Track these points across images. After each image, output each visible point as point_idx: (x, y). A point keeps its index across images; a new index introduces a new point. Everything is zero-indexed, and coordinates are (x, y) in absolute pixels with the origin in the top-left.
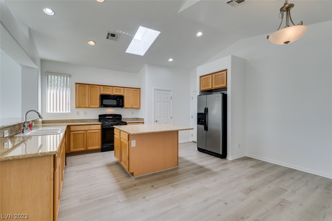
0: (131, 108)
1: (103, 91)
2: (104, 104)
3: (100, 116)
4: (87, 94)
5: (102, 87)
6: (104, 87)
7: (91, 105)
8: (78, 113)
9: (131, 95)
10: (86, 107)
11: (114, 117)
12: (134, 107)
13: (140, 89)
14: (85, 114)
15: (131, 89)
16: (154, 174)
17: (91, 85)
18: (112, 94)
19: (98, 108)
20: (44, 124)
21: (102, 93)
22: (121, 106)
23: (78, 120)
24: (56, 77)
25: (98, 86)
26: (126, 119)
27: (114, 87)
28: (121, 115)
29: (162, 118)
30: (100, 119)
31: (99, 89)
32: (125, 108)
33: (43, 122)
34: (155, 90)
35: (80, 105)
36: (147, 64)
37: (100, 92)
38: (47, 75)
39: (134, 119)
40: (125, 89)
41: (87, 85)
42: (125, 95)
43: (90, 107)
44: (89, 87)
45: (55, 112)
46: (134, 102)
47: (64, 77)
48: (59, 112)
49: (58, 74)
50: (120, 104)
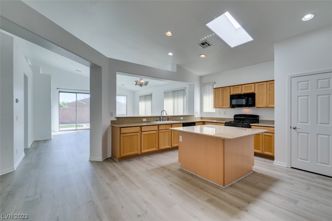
0: (266, 107)
1: (233, 92)
2: (232, 104)
3: (235, 116)
5: (232, 87)
6: (234, 87)
7: (223, 106)
8: (220, 113)
9: (265, 91)
10: (220, 108)
12: (269, 106)
14: (225, 113)
15: (265, 83)
16: (192, 175)
17: (223, 88)
18: (242, 93)
19: (229, 108)
20: (202, 120)
21: (232, 93)
22: (253, 105)
23: (220, 118)
24: (207, 86)
25: (229, 88)
26: (266, 121)
27: (243, 85)
28: (258, 116)
29: (309, 124)
30: (235, 119)
31: (229, 90)
32: (257, 107)
33: (201, 118)
34: (291, 77)
35: (216, 105)
36: (275, 43)
37: (230, 93)
38: (203, 86)
39: (273, 122)
40: (257, 84)
41: (221, 89)
42: (256, 92)
43: (223, 108)
44: (222, 89)
45: (207, 111)
46: (269, 99)
47: (211, 85)
48: (209, 112)
49: (208, 84)
50: (249, 103)
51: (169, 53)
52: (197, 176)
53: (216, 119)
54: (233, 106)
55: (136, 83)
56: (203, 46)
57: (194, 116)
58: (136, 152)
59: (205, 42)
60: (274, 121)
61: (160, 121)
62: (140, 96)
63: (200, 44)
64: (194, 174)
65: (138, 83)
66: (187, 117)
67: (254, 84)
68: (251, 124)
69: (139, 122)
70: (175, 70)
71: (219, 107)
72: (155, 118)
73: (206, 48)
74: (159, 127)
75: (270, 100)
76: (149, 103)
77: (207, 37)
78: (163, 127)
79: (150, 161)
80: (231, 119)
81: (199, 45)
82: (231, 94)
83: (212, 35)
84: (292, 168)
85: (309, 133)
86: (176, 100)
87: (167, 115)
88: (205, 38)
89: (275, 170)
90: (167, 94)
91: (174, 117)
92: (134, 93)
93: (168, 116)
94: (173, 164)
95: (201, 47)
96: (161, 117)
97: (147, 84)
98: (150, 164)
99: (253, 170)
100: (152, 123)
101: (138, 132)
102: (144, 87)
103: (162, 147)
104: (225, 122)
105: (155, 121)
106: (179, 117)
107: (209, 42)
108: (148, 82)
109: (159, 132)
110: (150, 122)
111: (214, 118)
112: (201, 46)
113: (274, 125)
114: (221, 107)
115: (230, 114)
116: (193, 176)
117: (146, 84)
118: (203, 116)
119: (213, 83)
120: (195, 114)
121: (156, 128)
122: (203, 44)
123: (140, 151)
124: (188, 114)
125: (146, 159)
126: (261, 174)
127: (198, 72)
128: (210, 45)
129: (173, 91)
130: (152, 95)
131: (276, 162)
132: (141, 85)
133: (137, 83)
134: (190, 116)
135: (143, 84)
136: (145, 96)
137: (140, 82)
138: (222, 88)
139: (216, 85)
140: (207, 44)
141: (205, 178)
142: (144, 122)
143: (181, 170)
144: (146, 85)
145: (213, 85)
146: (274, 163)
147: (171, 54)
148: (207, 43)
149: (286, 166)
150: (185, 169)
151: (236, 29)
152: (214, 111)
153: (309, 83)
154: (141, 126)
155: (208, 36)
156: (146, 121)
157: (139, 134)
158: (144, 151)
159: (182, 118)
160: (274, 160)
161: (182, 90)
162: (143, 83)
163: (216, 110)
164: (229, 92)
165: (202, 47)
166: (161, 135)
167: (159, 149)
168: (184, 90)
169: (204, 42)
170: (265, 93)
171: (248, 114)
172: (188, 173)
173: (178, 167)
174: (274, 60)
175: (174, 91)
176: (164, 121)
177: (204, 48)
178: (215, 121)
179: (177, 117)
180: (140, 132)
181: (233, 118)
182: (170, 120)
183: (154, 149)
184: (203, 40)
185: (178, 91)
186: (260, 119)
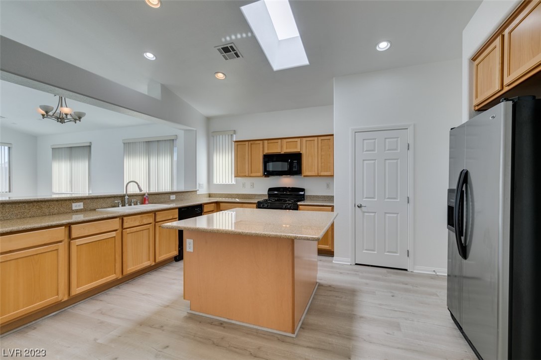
0: (316, 176)
1: (268, 149)
2: (268, 170)
3: (270, 190)
4: (247, 156)
5: (266, 141)
6: (269, 141)
7: (251, 173)
8: (244, 185)
9: (316, 150)
10: (245, 176)
11: (291, 193)
12: (323, 174)
13: (333, 135)
14: (253, 185)
15: (316, 138)
16: (221, 324)
18: (282, 153)
19: (261, 176)
20: (210, 198)
21: (266, 151)
22: (296, 172)
23: (243, 194)
24: (221, 136)
25: (261, 142)
26: (314, 196)
27: (284, 140)
28: (303, 190)
29: (376, 200)
30: (269, 195)
31: (261, 146)
32: (304, 176)
33: (210, 196)
34: (355, 132)
35: (239, 173)
36: (334, 78)
37: (263, 151)
38: (213, 137)
39: (331, 198)
40: (304, 139)
41: (247, 143)
42: (303, 152)
43: (250, 176)
44: (250, 144)
45: (221, 183)
46: (321, 163)
47: (228, 135)
48: (224, 183)
49: (222, 132)
50: (294, 169)
51: (146, 52)
52: (234, 324)
53: (238, 196)
54: (268, 173)
55: (44, 112)
56: (225, 54)
57: (196, 191)
58: (51, 299)
59: (231, 47)
60: (333, 197)
61: (123, 205)
62: (53, 149)
63: (220, 47)
64: (226, 320)
65: (51, 113)
66: (184, 194)
67: (299, 139)
68: (299, 203)
69: (58, 214)
70: (157, 94)
71: (244, 174)
72: (109, 201)
73: (230, 61)
74: (125, 221)
75: (323, 164)
76: (81, 167)
77: (236, 36)
78: (135, 220)
79: (102, 314)
80: (263, 195)
81: (219, 50)
82: (264, 154)
83: (247, 35)
84: (356, 264)
85: (375, 213)
86: (153, 161)
87: (141, 190)
88: (233, 37)
89: (341, 273)
90: (130, 147)
91: (157, 196)
92: (33, 139)
93: (144, 195)
94: (168, 306)
95: (220, 56)
96: (127, 197)
97: (80, 118)
98: (102, 323)
99: (318, 281)
100: (101, 212)
101: (61, 242)
102: (69, 125)
103: (131, 268)
104: (256, 201)
105: (109, 207)
106: (167, 196)
107: (239, 49)
108: (84, 114)
109: (124, 233)
110: (95, 210)
111: (233, 194)
112: (222, 53)
113: (333, 203)
114: (247, 175)
115: (261, 187)
116: (224, 327)
117: (78, 117)
118: (213, 192)
119: (232, 133)
120: (197, 189)
121: (116, 224)
122: (226, 50)
123: (66, 292)
124: (182, 189)
125: (87, 309)
126: (330, 286)
127: (203, 109)
128: (238, 56)
129: (146, 142)
130: (90, 146)
131: (336, 260)
132: (61, 119)
133: (47, 112)
134: (189, 193)
135: (69, 117)
136: (71, 148)
137: (58, 111)
138: (250, 142)
139: (236, 137)
140: (233, 52)
141: (251, 324)
142: (77, 211)
143: (191, 318)
144: (75, 120)
145: (231, 135)
146: (333, 262)
147: (150, 56)
148: (234, 50)
149: (349, 264)
150: (201, 314)
151: (279, 41)
152: (234, 182)
153: (376, 142)
154: (69, 226)
155: (239, 36)
156: (82, 207)
157: (62, 247)
158: (76, 290)
159: (173, 197)
160: (333, 256)
161: (168, 140)
162: (66, 115)
163: (236, 181)
164: (261, 149)
165: (224, 56)
166: (129, 239)
167: (124, 274)
168: (173, 140)
169: (228, 46)
170: (316, 154)
171: (287, 187)
172: (212, 323)
173: (183, 311)
174: (333, 104)
175: (149, 141)
176: (133, 206)
177: (226, 59)
178: (238, 200)
179: (163, 196)
180: (66, 240)
181: (267, 193)
182: (147, 202)
183: (112, 277)
184: (227, 39)
185: (158, 141)
186: (307, 193)
